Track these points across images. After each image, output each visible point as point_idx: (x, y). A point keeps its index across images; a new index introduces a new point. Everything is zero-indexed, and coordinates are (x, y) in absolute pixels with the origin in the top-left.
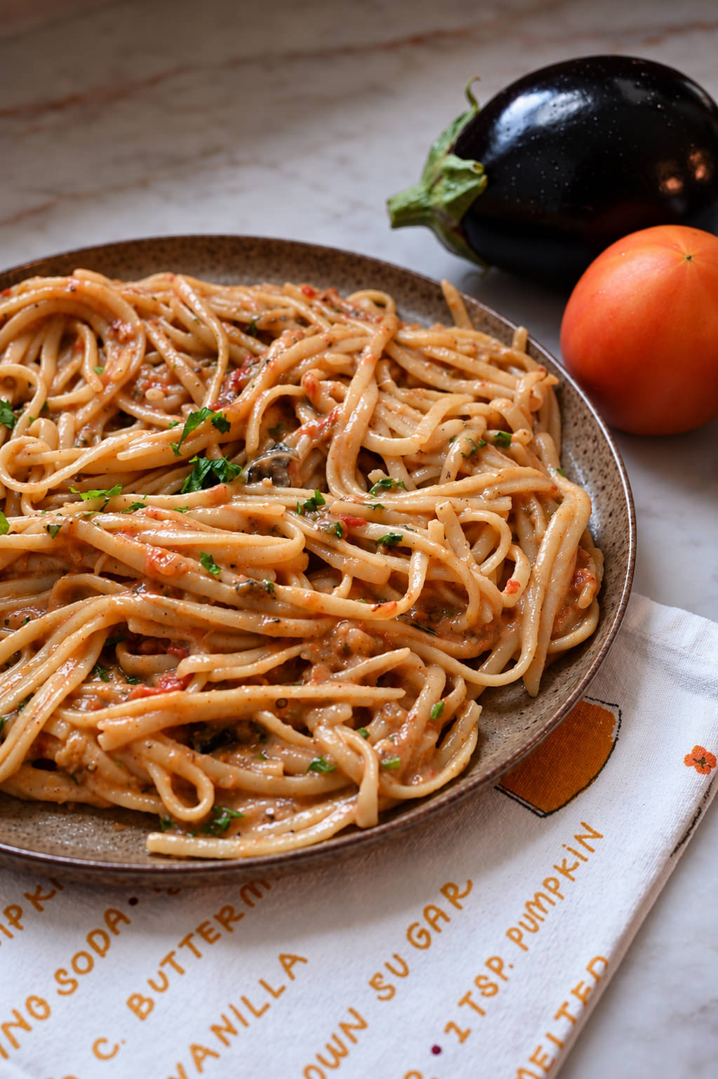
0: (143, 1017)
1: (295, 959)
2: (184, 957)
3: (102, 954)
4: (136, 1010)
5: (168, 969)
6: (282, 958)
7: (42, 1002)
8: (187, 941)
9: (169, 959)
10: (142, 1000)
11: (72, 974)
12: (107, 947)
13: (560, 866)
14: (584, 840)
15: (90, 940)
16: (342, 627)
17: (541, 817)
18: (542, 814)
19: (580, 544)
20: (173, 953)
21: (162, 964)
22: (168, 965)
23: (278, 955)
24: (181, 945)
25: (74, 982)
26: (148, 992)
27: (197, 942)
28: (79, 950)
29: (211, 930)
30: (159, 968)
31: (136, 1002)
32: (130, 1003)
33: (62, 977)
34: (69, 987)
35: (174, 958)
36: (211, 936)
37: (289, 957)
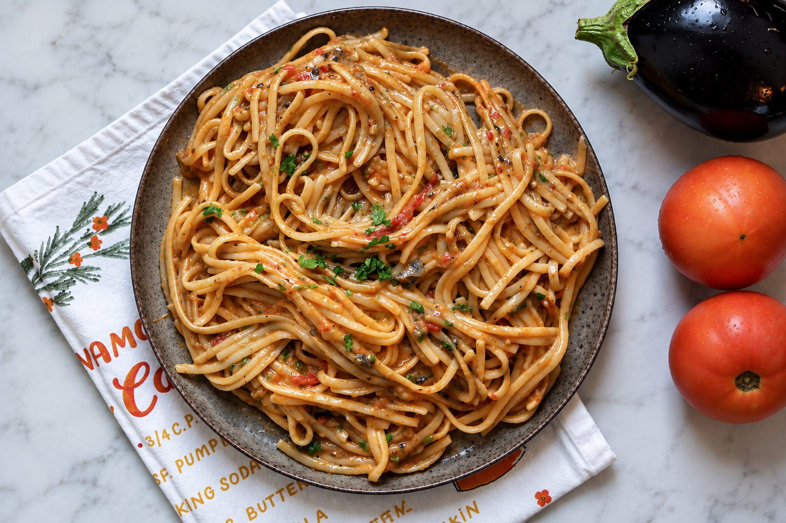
0: (251, 519)
1: (324, 515)
2: (277, 498)
3: (244, 478)
4: (249, 514)
5: (268, 502)
6: (319, 512)
7: (212, 492)
8: (280, 491)
9: (270, 498)
10: (253, 512)
11: (228, 481)
12: (247, 476)
13: (453, 519)
14: (470, 511)
15: (240, 469)
16: (401, 389)
17: (458, 491)
18: (459, 489)
19: (549, 374)
20: (273, 495)
21: (266, 499)
22: (268, 500)
23: (317, 510)
24: (277, 493)
25: (228, 486)
26: (256, 509)
27: (285, 493)
28: (235, 472)
29: (294, 488)
30: (264, 500)
31: (250, 511)
32: (247, 510)
33: (224, 481)
34: (225, 487)
35: (272, 498)
36: (292, 491)
37: (322, 513)
